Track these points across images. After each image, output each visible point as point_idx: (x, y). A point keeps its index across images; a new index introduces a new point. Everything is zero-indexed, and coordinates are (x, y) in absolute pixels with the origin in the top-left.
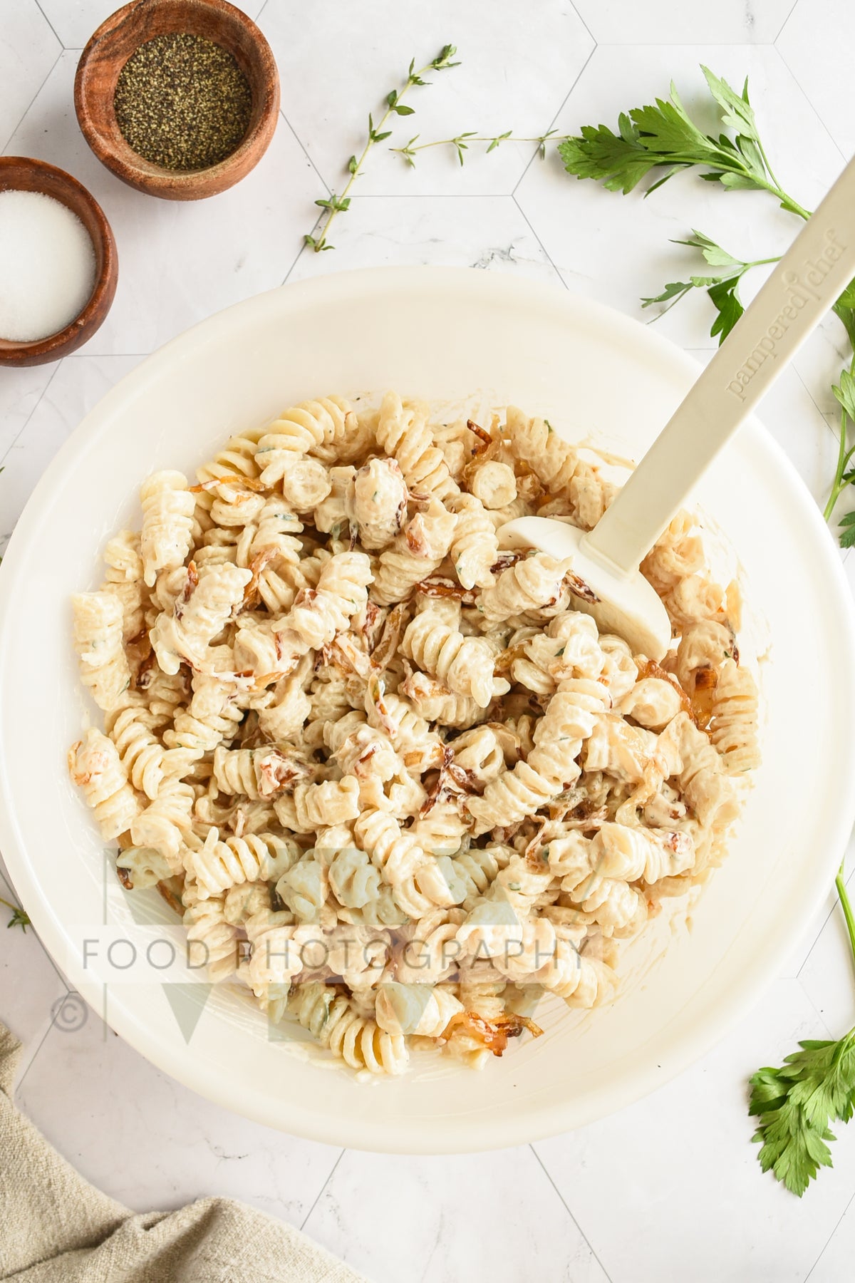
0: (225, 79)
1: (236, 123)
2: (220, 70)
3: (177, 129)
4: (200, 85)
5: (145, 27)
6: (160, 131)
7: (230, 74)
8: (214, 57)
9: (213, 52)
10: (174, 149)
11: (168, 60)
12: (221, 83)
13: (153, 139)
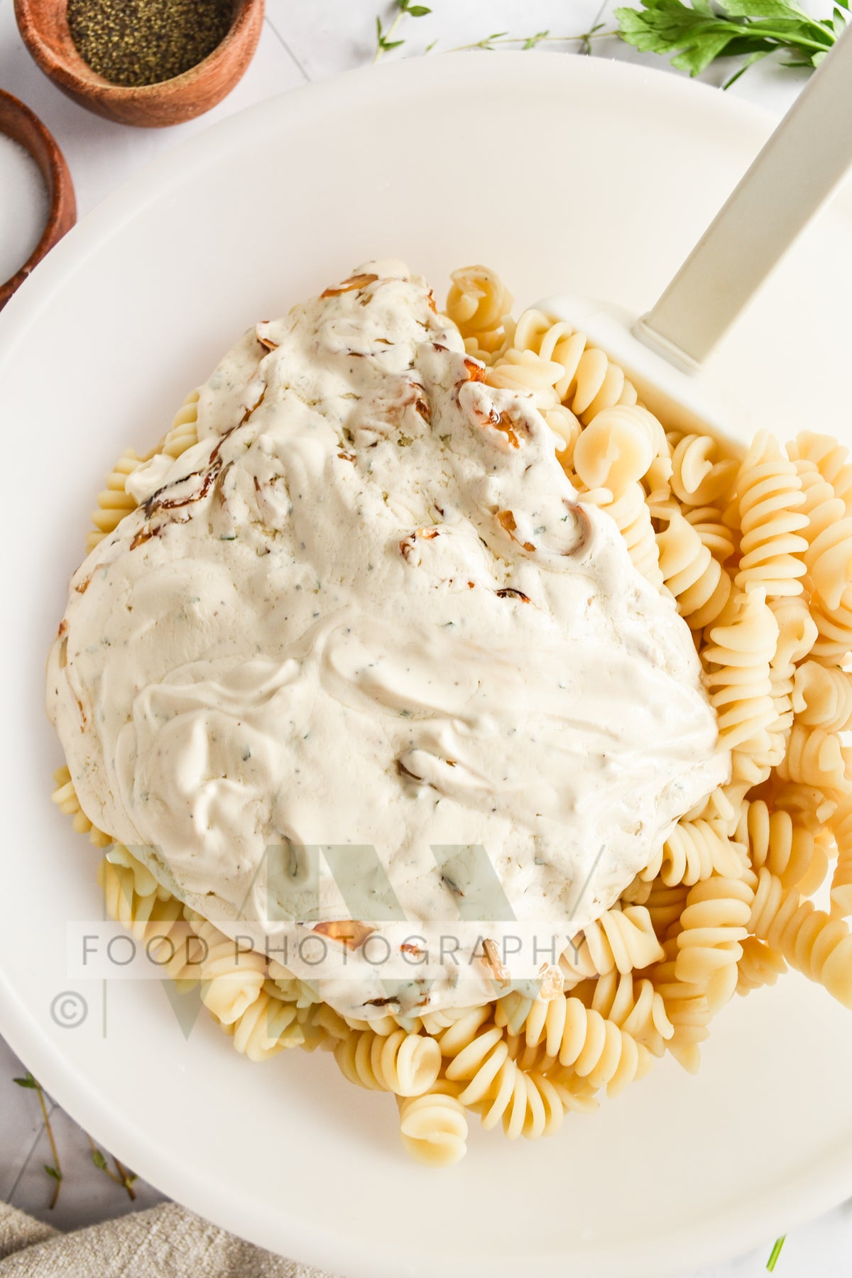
1: (213, 27)
3: (143, 39)
6: (123, 45)
10: (140, 64)
13: (115, 54)
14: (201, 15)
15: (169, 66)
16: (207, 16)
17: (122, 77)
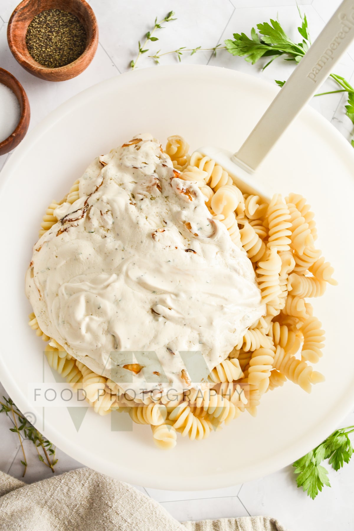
0: (74, 27)
1: (80, 46)
2: (72, 24)
3: (54, 50)
4: (63, 30)
5: (38, 7)
6: (47, 52)
7: (76, 25)
8: (69, 18)
9: (68, 16)
10: (53, 59)
11: (48, 21)
12: (72, 29)
13: (43, 55)
14: (75, 41)
15: (63, 60)
16: (77, 42)
17: (46, 64)
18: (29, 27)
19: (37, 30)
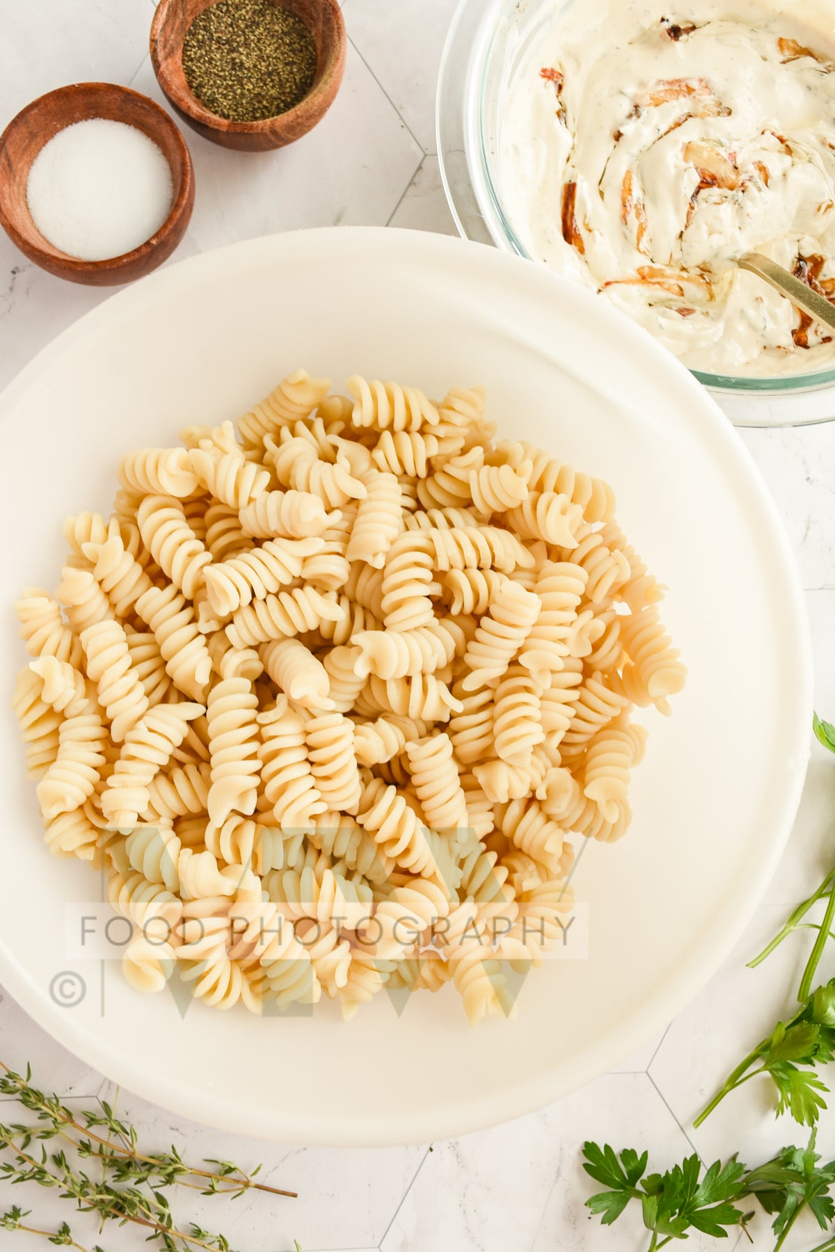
0: (272, 20)
1: (304, 48)
2: (263, 16)
3: (259, 81)
4: (255, 36)
5: (183, 14)
6: (247, 92)
7: (273, 14)
8: (251, 9)
9: (247, 5)
10: (267, 100)
11: (216, 32)
12: (271, 25)
13: (244, 102)
14: (290, 45)
15: (288, 90)
16: (294, 43)
17: (258, 115)
18: (183, 64)
19: (205, 61)
